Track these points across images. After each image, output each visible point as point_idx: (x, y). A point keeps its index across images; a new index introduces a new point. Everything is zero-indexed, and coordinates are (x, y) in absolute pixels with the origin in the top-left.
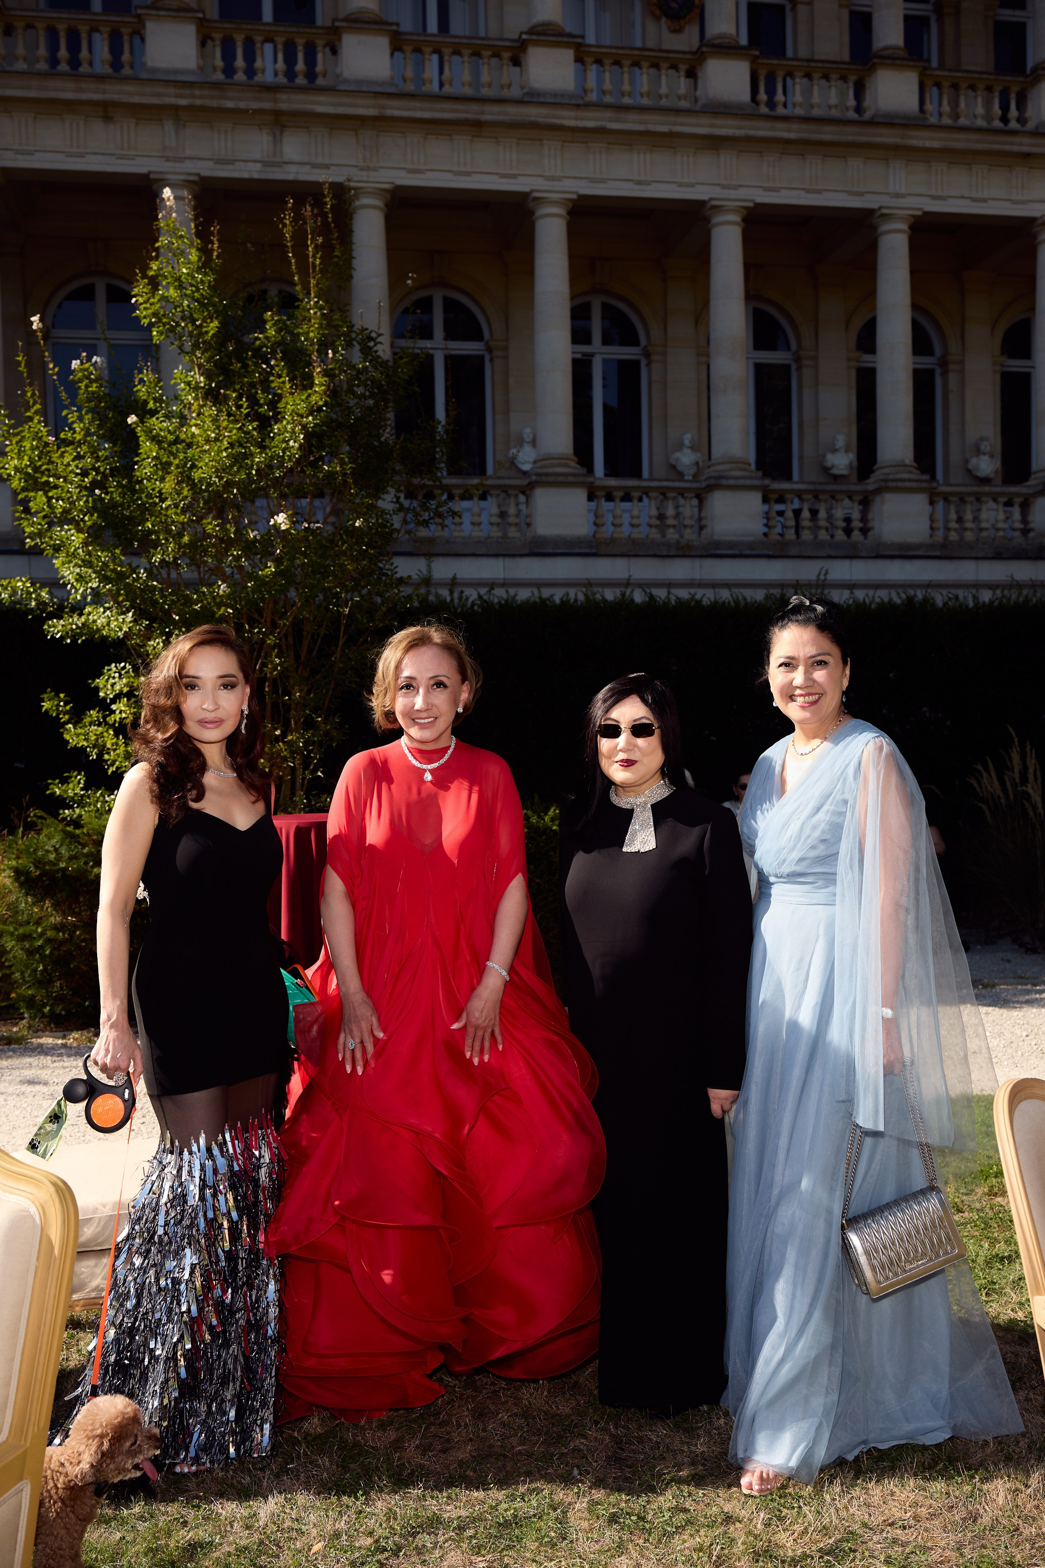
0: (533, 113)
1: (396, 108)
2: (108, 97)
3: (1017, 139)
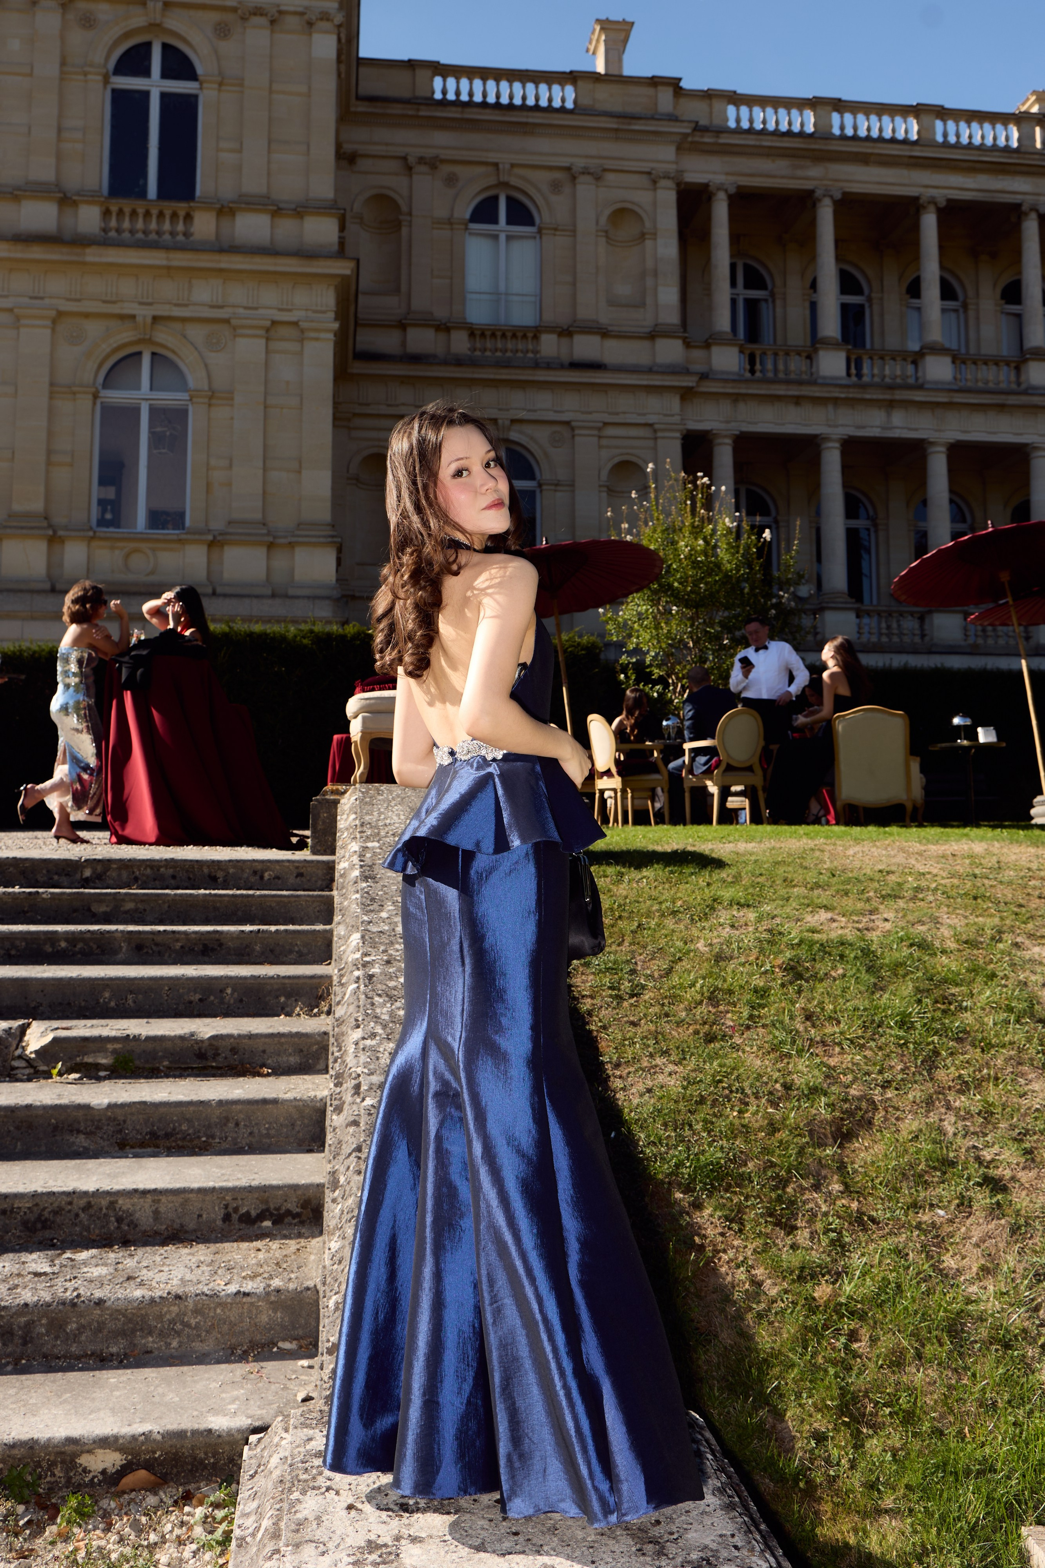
0: (1035, 399)
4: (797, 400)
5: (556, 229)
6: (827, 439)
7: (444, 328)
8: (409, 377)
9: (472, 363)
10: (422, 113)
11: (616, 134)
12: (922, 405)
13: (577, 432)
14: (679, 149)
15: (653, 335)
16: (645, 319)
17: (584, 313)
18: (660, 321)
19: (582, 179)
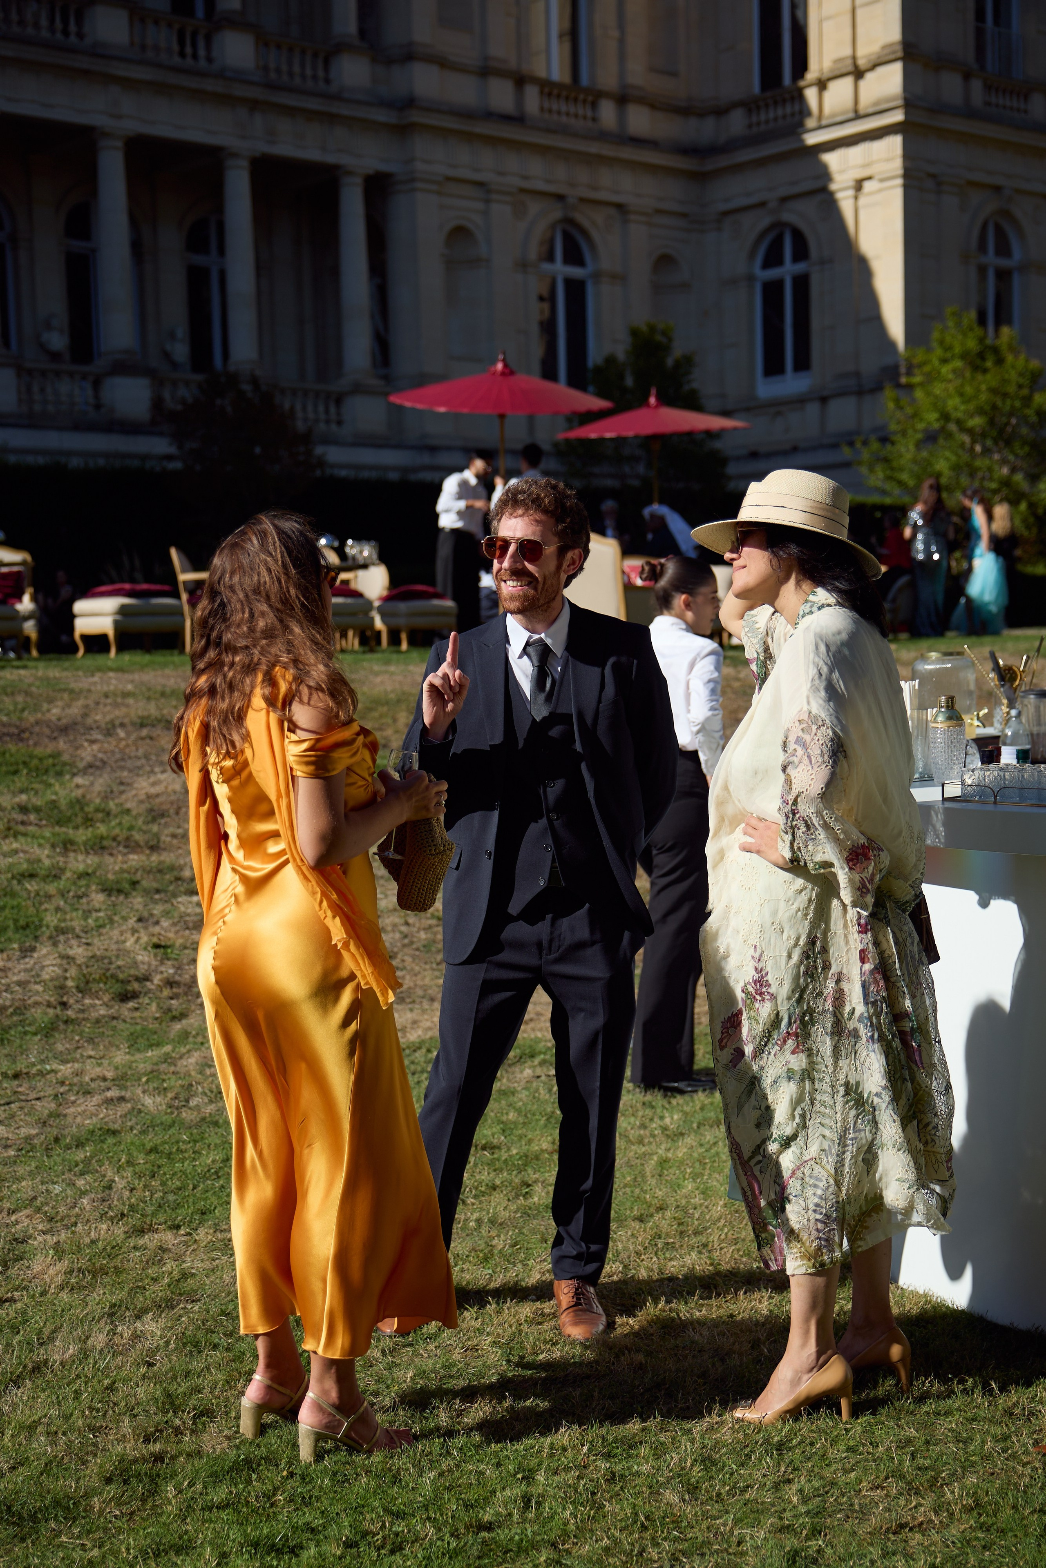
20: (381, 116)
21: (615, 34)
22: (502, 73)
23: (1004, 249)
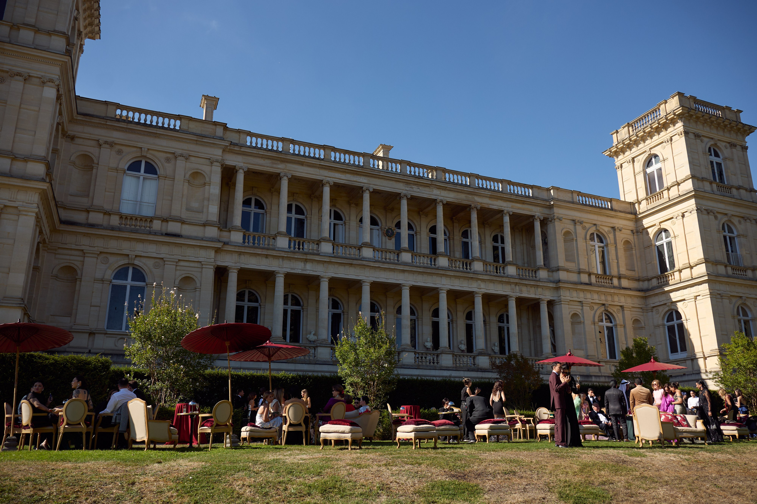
0: (364, 263)
1: (333, 260)
2: (268, 253)
3: (470, 274)
4: (267, 256)
5: (166, 177)
6: (278, 273)
7: (107, 213)
8: (88, 233)
9: (120, 230)
10: (107, 123)
11: (196, 142)
12: (319, 262)
13: (166, 263)
14: (224, 151)
15: (205, 225)
16: (203, 218)
17: (175, 213)
18: (209, 219)
19: (180, 158)
20: (551, 285)
21: (616, 261)
22: (584, 272)
23: (745, 314)
